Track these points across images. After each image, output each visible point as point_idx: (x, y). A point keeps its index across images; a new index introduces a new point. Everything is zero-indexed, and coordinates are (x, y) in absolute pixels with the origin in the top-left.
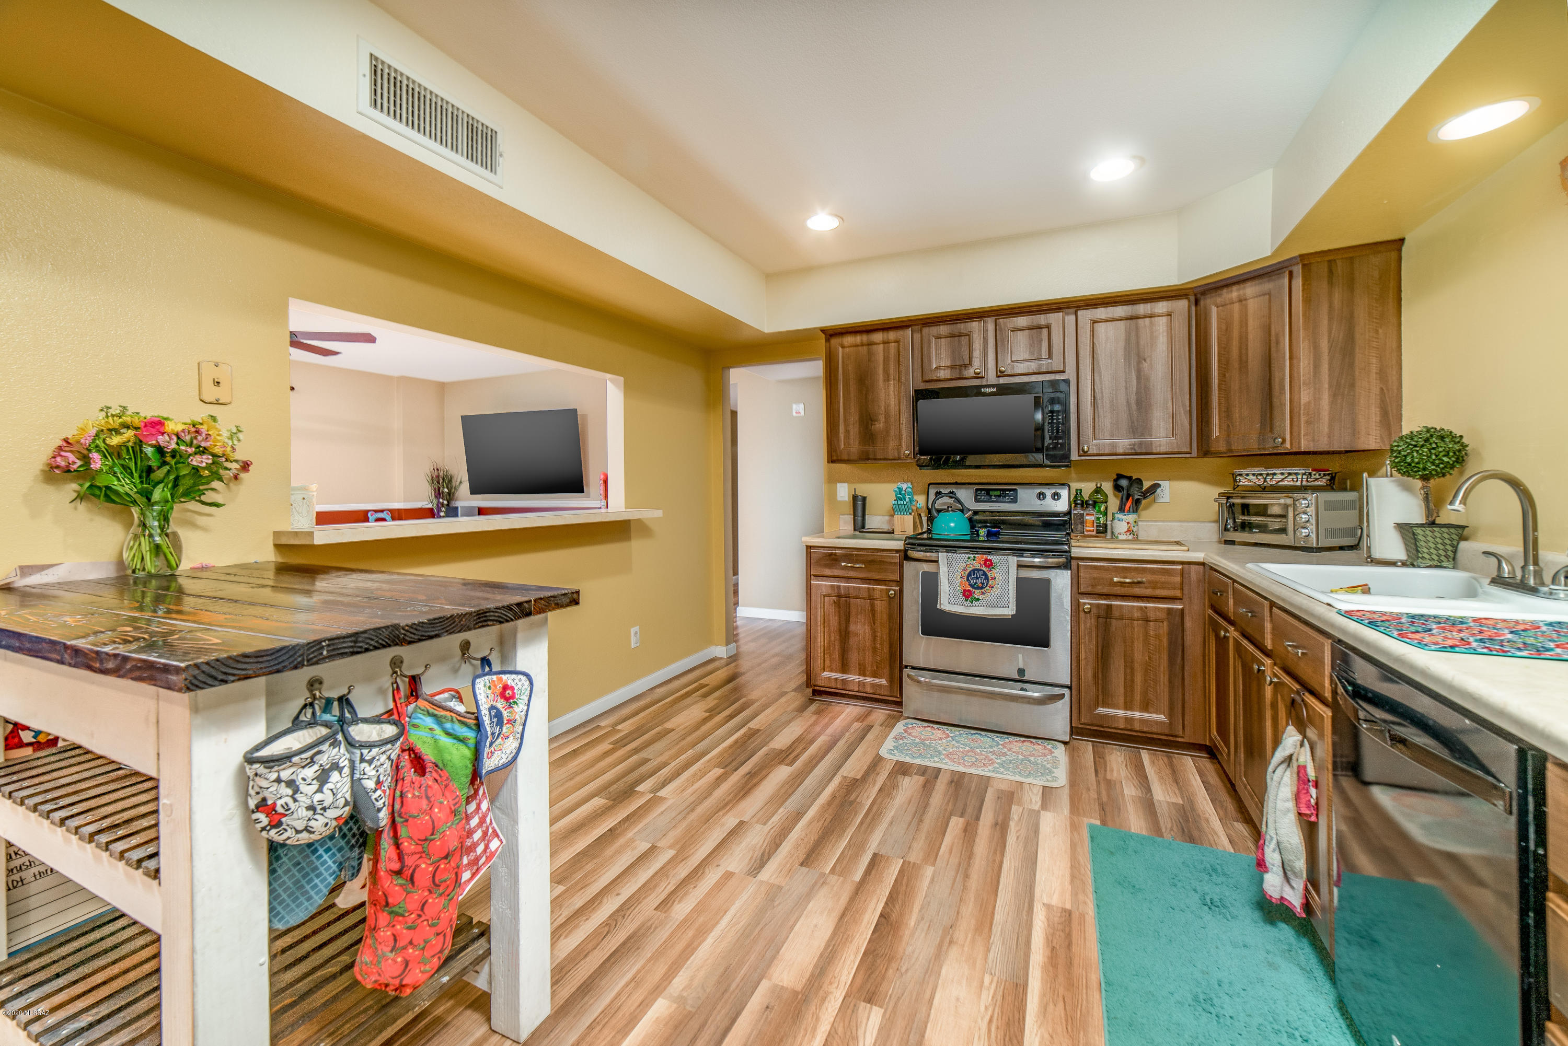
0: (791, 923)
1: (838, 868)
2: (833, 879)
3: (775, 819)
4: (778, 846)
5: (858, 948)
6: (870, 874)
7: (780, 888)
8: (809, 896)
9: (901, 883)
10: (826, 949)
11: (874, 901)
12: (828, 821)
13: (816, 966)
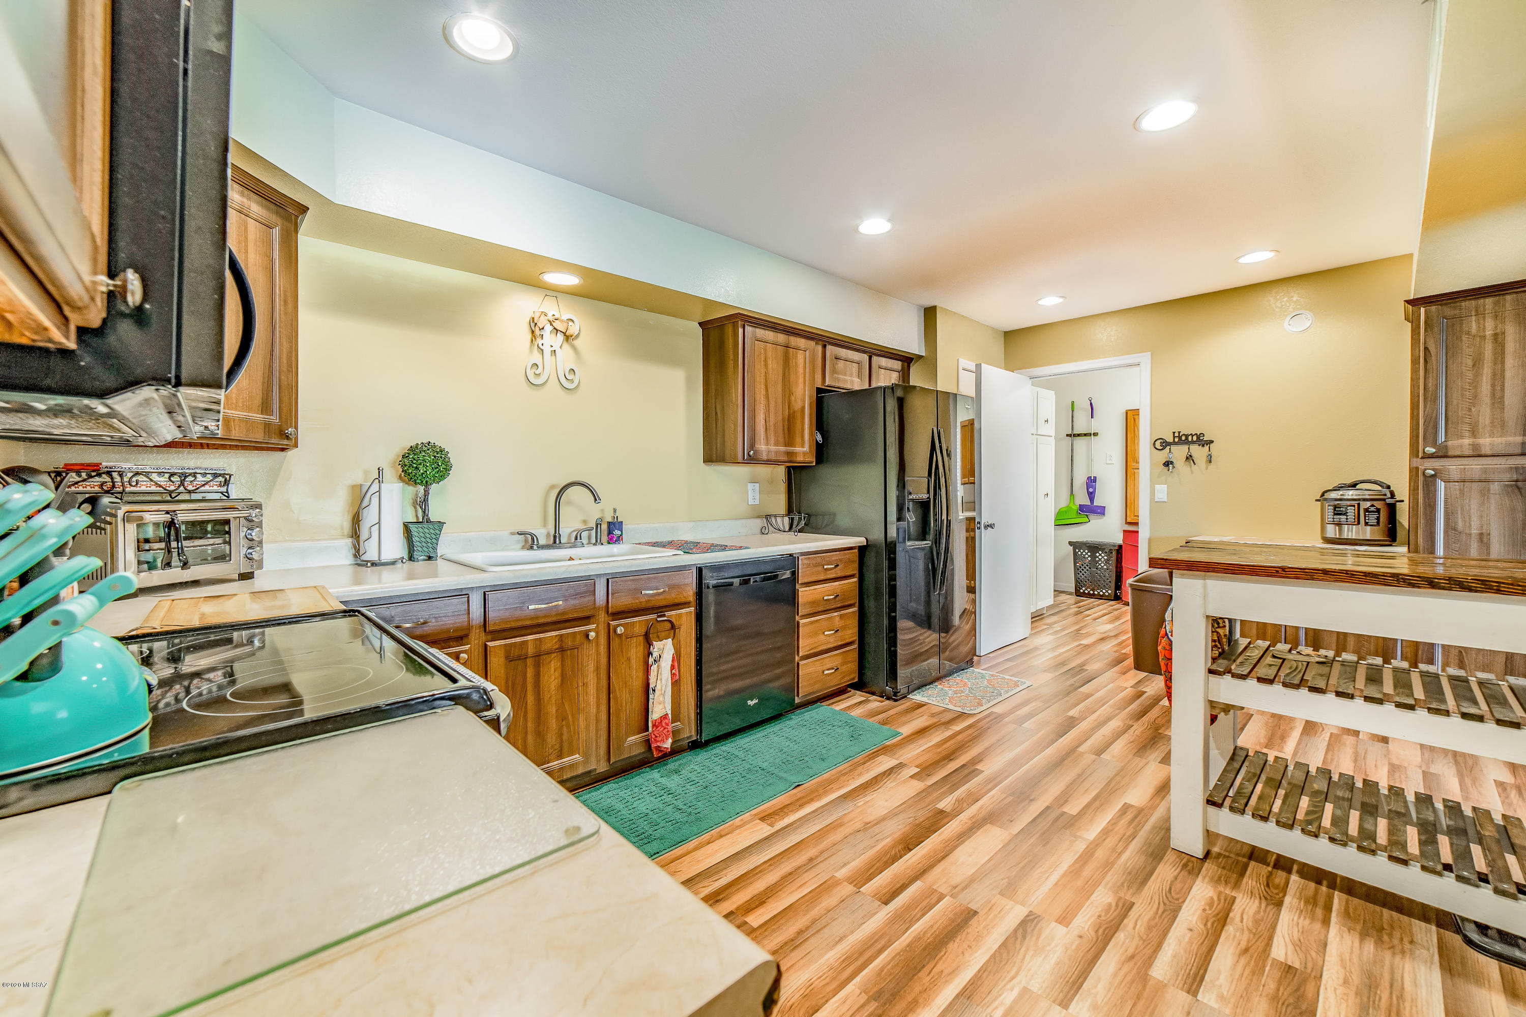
0: (992, 862)
1: (935, 898)
2: (943, 889)
5: (939, 835)
6: (903, 884)
7: (1001, 893)
8: (971, 881)
9: (877, 869)
10: (966, 840)
11: (910, 862)
13: (975, 833)
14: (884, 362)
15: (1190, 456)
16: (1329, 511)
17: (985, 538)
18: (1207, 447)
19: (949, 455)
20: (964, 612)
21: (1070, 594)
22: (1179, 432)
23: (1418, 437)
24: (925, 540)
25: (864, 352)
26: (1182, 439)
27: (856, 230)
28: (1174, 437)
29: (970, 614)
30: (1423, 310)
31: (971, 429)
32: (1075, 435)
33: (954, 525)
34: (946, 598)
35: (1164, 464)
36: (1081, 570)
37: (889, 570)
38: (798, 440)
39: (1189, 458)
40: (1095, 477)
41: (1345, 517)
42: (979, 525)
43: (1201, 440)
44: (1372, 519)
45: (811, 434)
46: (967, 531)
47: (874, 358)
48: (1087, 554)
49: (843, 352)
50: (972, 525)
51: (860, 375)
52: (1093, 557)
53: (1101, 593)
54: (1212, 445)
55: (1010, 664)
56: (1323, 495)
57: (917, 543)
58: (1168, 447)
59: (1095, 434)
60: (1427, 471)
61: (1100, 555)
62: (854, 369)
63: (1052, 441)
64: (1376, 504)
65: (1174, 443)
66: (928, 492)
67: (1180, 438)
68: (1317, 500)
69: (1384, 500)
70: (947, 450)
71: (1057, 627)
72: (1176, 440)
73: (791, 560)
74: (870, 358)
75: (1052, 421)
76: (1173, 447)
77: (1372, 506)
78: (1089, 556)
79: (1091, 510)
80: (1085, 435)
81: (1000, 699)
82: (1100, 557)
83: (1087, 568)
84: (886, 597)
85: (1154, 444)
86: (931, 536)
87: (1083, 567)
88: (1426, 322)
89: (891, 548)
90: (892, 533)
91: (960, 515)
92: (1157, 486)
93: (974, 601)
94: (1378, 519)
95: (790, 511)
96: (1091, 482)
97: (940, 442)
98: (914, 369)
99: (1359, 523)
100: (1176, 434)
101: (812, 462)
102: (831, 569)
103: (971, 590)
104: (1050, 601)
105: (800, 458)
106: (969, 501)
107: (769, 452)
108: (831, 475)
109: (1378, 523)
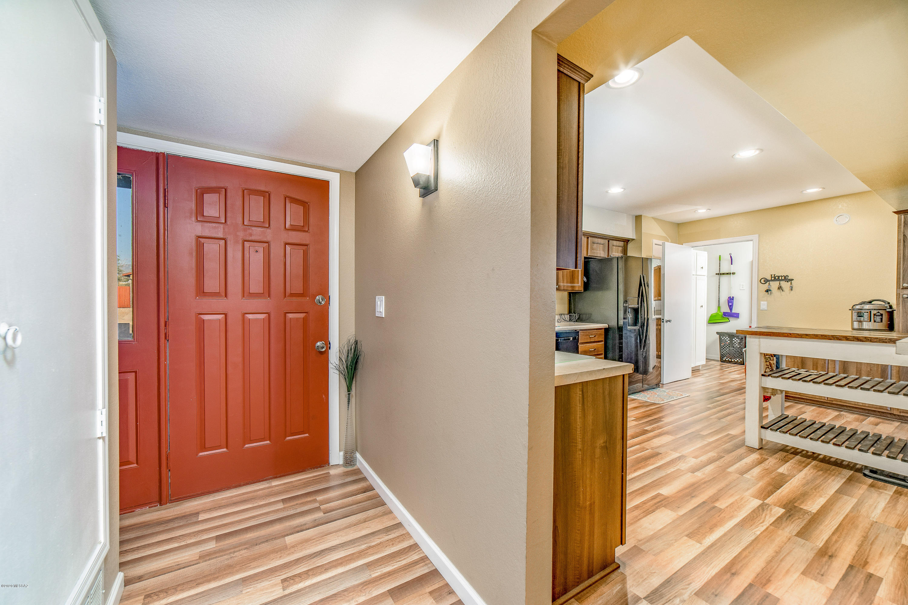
3: (672, 470)
4: (672, 460)
8: (660, 447)
12: (643, 462)
14: (615, 243)
15: (780, 287)
16: (855, 315)
17: (666, 327)
18: (789, 283)
19: (648, 286)
20: (654, 367)
21: (717, 361)
22: (774, 275)
23: (900, 278)
24: (636, 326)
25: (606, 239)
26: (776, 278)
27: (607, 192)
28: (772, 277)
29: (659, 368)
30: (903, 216)
31: (659, 270)
32: (721, 274)
33: (650, 321)
34: (646, 353)
35: (766, 291)
36: (724, 347)
37: (619, 340)
38: (576, 280)
39: (780, 288)
40: (733, 297)
41: (863, 318)
42: (663, 321)
43: (786, 279)
44: (878, 319)
45: (582, 278)
46: (657, 325)
47: (610, 241)
48: (727, 339)
49: (596, 240)
50: (659, 321)
51: (604, 251)
52: (731, 341)
53: (736, 361)
54: (792, 281)
55: (679, 388)
56: (853, 307)
57: (632, 327)
58: (768, 282)
59: (734, 273)
60: (904, 296)
61: (735, 339)
62: (601, 247)
63: (706, 278)
64: (881, 312)
65: (772, 280)
66: (638, 304)
67: (775, 277)
68: (850, 310)
69: (885, 310)
70: (647, 283)
71: (707, 375)
72: (773, 279)
73: (577, 332)
74: (609, 241)
75: (706, 268)
76: (771, 282)
77: (878, 312)
78: (729, 340)
79: (730, 315)
80: (727, 274)
81: (673, 399)
82: (735, 341)
83: (728, 347)
84: (617, 351)
85: (760, 281)
86: (639, 324)
87: (725, 346)
88: (904, 222)
89: (620, 329)
90: (621, 323)
91: (653, 317)
92: (762, 302)
93: (660, 362)
94: (882, 319)
95: (570, 312)
96: (731, 300)
97: (644, 281)
98: (630, 245)
99: (870, 321)
100: (773, 276)
101: (582, 291)
102: (593, 337)
103: (659, 357)
104: (704, 362)
105: (577, 289)
106: (657, 309)
107: (564, 286)
108: (592, 296)
109: (882, 321)
